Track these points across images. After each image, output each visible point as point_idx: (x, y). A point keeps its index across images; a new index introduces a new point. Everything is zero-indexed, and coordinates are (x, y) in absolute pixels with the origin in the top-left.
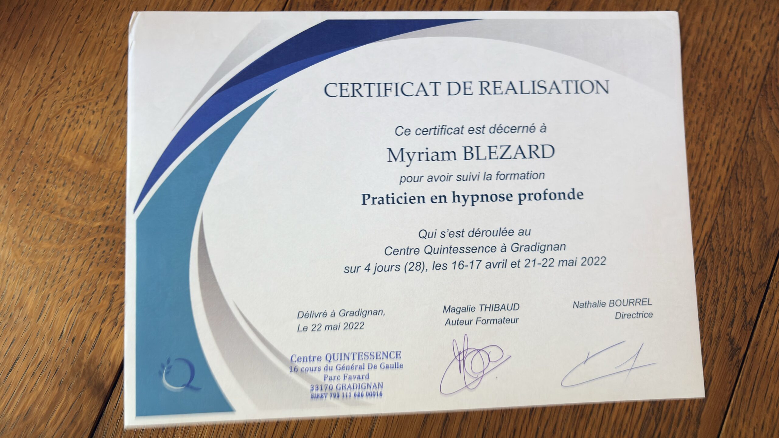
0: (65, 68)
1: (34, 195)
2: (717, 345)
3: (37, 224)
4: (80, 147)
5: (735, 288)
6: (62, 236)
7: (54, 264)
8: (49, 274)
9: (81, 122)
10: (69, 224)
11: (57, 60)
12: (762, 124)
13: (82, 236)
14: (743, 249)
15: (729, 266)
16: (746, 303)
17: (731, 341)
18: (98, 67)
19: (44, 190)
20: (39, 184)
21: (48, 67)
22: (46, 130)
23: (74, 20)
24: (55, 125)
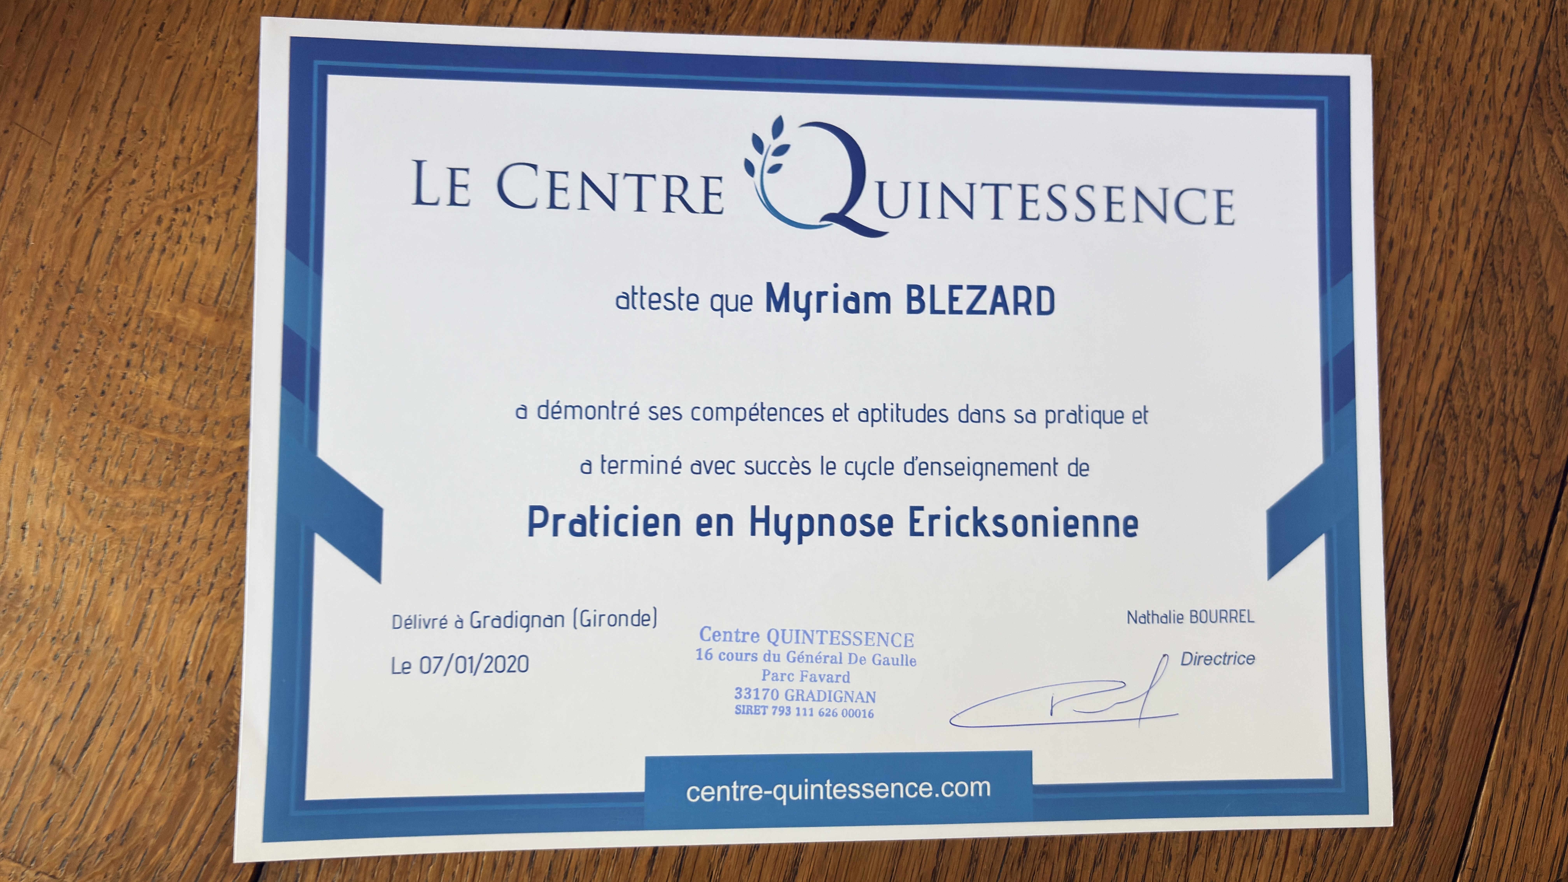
0: (144, 132)
1: (103, 393)
2: (1472, 600)
3: (115, 452)
4: (188, 290)
5: (1502, 488)
6: (169, 472)
7: (156, 530)
8: (149, 551)
9: (186, 240)
10: (180, 448)
11: (126, 116)
12: (1534, 163)
13: (209, 469)
14: (1513, 411)
15: (1488, 445)
16: (1523, 516)
17: (1500, 591)
18: (211, 128)
19: (123, 383)
20: (112, 371)
21: (108, 132)
22: (116, 264)
23: (153, 33)
24: (133, 249)
